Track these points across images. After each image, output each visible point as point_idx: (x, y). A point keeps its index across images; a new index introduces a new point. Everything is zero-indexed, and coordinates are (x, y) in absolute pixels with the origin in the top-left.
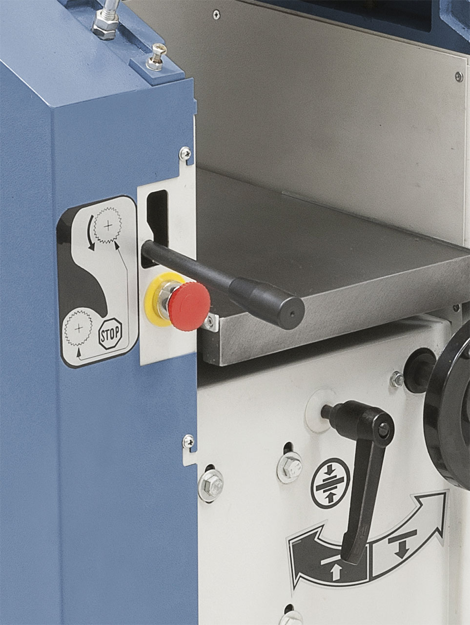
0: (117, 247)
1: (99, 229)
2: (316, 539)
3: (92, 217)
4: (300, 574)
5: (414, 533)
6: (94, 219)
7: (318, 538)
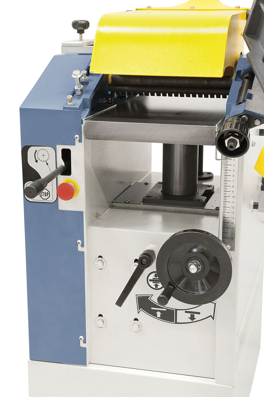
0: (47, 164)
1: (39, 156)
2: (149, 299)
3: (36, 151)
4: (141, 309)
5: (199, 313)
6: (37, 152)
7: (150, 299)
